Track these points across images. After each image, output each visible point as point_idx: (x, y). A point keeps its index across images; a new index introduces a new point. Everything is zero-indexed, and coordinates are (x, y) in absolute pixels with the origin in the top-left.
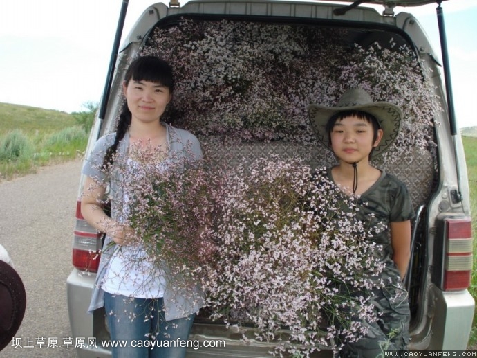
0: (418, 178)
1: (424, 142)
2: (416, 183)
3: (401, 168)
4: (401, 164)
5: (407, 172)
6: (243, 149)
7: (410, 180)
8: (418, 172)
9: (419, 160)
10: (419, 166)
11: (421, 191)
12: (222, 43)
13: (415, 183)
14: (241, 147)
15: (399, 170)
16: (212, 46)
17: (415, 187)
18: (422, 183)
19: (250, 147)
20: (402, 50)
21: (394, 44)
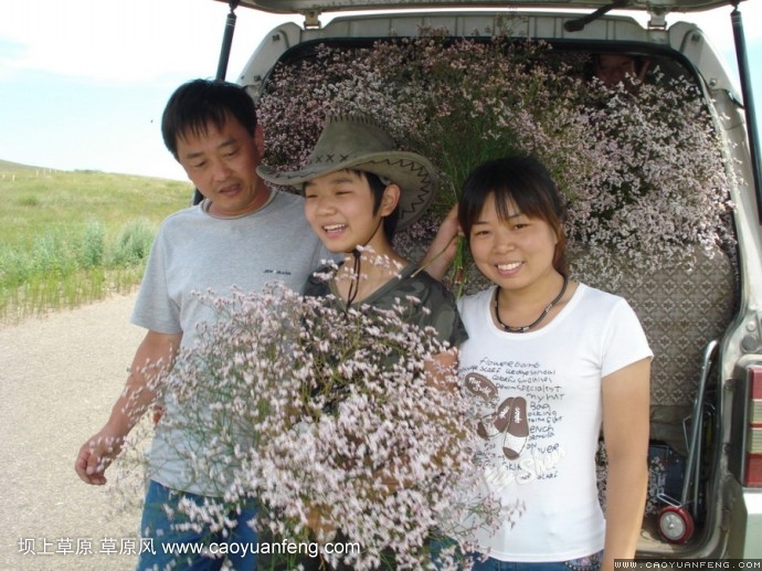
0: (706, 296)
1: (713, 238)
2: (704, 306)
3: (676, 281)
4: (676, 273)
5: (687, 287)
6: (414, 251)
7: (693, 300)
8: (706, 287)
9: (707, 268)
10: (707, 277)
11: (713, 320)
12: (376, 85)
13: (702, 306)
14: (411, 248)
15: (672, 283)
16: (359, 90)
17: (702, 313)
18: (714, 305)
19: (424, 247)
20: (675, 85)
21: (661, 75)
